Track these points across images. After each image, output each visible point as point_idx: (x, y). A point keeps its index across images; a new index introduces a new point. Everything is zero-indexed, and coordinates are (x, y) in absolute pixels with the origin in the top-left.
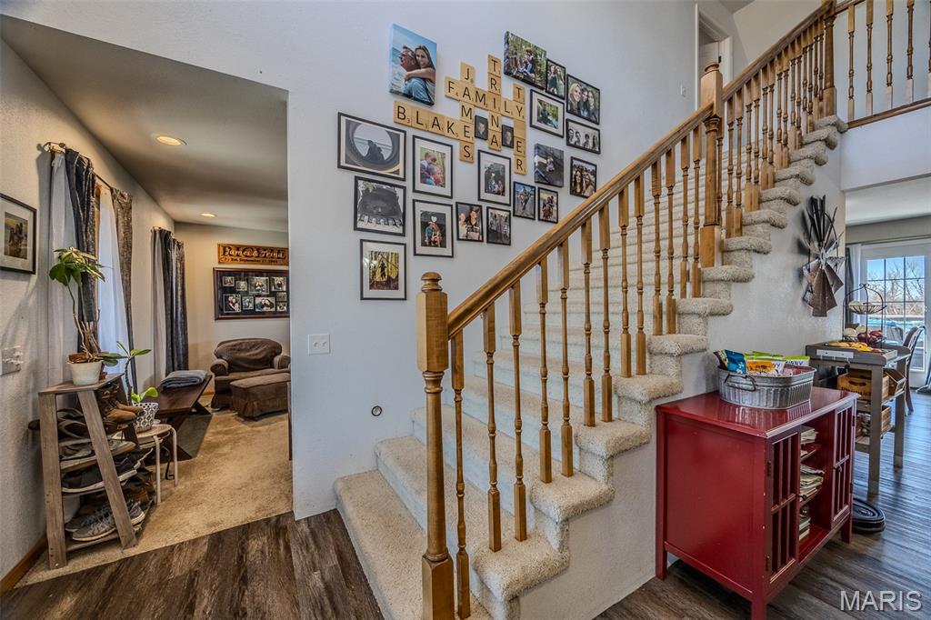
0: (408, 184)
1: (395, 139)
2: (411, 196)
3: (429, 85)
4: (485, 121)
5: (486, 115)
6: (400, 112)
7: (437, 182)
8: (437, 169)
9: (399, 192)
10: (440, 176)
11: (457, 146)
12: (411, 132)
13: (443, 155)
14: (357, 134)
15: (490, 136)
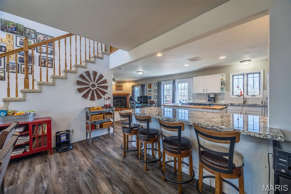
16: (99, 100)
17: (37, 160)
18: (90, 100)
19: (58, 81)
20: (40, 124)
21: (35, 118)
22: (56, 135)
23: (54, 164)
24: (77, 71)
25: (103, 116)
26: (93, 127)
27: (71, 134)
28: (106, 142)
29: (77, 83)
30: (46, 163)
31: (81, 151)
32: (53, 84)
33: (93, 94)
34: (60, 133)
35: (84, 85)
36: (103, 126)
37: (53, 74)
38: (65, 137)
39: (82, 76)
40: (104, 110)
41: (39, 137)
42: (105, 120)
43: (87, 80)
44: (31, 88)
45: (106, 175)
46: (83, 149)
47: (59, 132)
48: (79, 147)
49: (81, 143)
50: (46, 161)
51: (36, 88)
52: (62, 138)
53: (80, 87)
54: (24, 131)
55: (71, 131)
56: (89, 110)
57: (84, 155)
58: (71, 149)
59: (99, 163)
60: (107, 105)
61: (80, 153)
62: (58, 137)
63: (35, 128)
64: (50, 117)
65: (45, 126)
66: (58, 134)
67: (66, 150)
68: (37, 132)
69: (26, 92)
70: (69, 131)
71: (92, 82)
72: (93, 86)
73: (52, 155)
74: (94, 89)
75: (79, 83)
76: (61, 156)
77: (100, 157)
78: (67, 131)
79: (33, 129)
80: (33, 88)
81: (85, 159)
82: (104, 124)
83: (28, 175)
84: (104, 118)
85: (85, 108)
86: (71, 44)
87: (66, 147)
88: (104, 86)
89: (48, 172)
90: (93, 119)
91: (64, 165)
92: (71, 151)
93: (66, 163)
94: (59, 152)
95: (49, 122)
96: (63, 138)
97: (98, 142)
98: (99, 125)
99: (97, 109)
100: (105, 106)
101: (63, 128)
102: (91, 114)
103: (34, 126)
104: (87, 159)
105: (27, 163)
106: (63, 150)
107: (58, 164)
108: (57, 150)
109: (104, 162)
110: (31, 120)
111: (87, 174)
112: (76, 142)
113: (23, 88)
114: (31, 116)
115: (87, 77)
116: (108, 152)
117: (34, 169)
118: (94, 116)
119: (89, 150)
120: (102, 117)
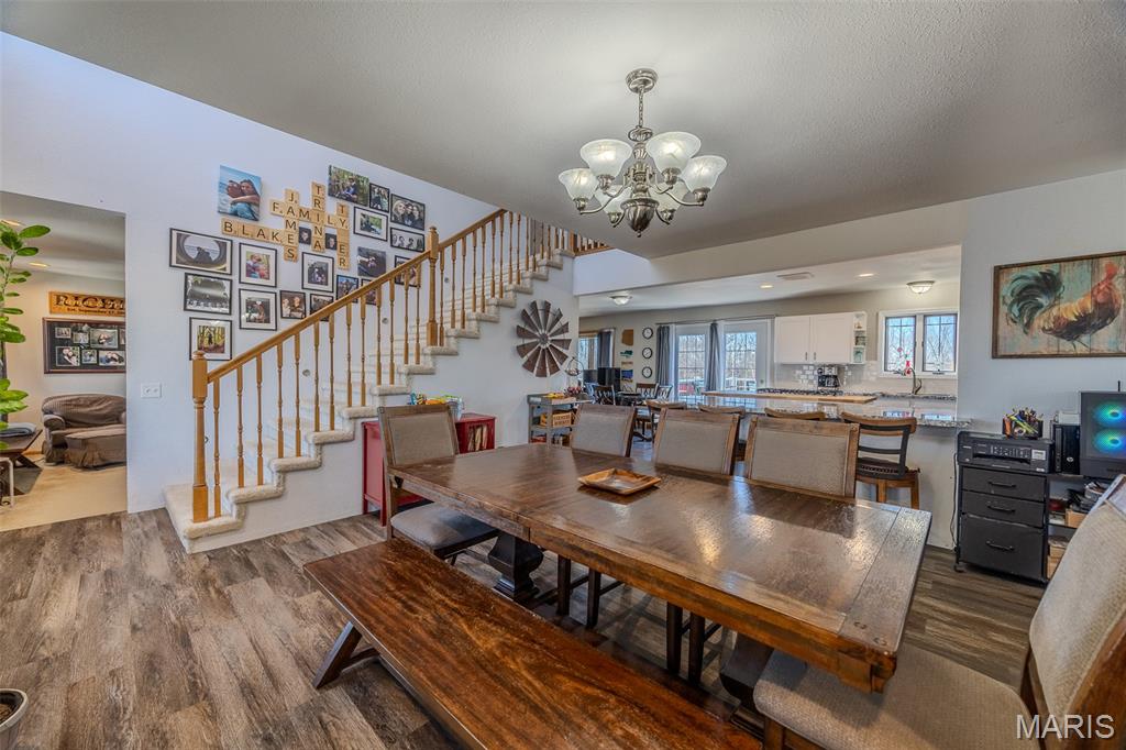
0: (235, 277)
1: (222, 246)
2: (237, 286)
3: (254, 208)
4: (309, 231)
5: (310, 226)
6: (227, 227)
7: (262, 276)
8: (261, 266)
9: (226, 284)
10: (265, 272)
11: (281, 250)
12: (237, 241)
13: (268, 257)
14: (187, 243)
15: (313, 242)
16: (554, 376)
18: (538, 375)
19: (484, 328)
24: (516, 303)
25: (570, 417)
29: (517, 331)
33: (543, 360)
35: (528, 337)
39: (524, 315)
43: (532, 325)
51: (451, 343)
53: (521, 342)
60: (574, 390)
69: (437, 355)
71: (541, 329)
72: (544, 339)
74: (545, 347)
75: (520, 332)
84: (572, 422)
85: (529, 397)
88: (563, 340)
95: (492, 423)
114: (460, 406)
115: (532, 318)
120: (570, 420)
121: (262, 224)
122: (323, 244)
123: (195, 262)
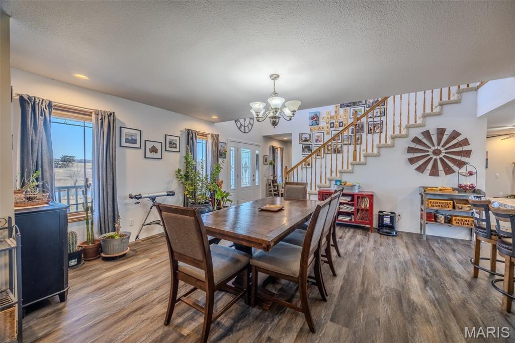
0: (313, 143)
1: (310, 135)
2: (313, 146)
3: (317, 121)
4: (333, 123)
5: (334, 121)
6: (311, 129)
7: (320, 141)
8: (319, 139)
9: (311, 146)
10: (320, 140)
11: (325, 132)
12: (313, 132)
13: (321, 135)
14: (303, 136)
15: (335, 126)
16: (449, 176)
17: (359, 232)
18: (430, 175)
19: (383, 151)
20: (363, 197)
21: (360, 190)
22: (379, 215)
23: (372, 240)
24: (408, 134)
25: (452, 204)
26: (432, 217)
27: (397, 218)
28: (452, 249)
29: (408, 150)
30: (366, 237)
31: (405, 243)
32: (378, 155)
33: (435, 166)
34: (384, 213)
35: (419, 152)
36: (452, 221)
37: (378, 143)
38: (389, 220)
39: (416, 140)
40: (456, 193)
41: (362, 210)
42: (457, 212)
43: (425, 145)
44: (358, 160)
45: (424, 275)
46: (409, 242)
47: (382, 212)
48: (404, 238)
49: (410, 235)
50: (366, 236)
51: (362, 159)
52: (385, 219)
53: (412, 156)
54: (351, 201)
55: (397, 214)
56: (423, 191)
57: (407, 247)
58: (393, 236)
59: (422, 262)
60: (466, 186)
61: (403, 244)
62: (381, 218)
63: (359, 200)
64: (373, 192)
65: (367, 200)
66: (381, 214)
67: (388, 234)
68: (360, 205)
69: (354, 165)
70: (394, 213)
71: (434, 146)
72: (437, 152)
73: (373, 233)
74: (438, 157)
75: (410, 150)
76: (381, 238)
77: (428, 259)
78: (392, 213)
79: (357, 200)
80: (360, 160)
81: (406, 251)
82: (454, 218)
83: (351, 238)
84: (454, 207)
85: (420, 187)
86: (401, 99)
87: (388, 231)
88: (461, 151)
89: (365, 243)
90: (430, 205)
91: (381, 245)
92: (394, 237)
93: (384, 244)
94: (380, 234)
95: (371, 197)
96: (387, 220)
97: (438, 243)
98: (443, 217)
99: (440, 190)
100: (460, 187)
101: (387, 209)
102: (428, 197)
103: (358, 198)
104: (409, 252)
105: (352, 230)
106: (384, 232)
107: (375, 242)
108: (379, 230)
109: (431, 265)
110: (356, 191)
111: (401, 263)
112: (404, 232)
113: (352, 161)
114: (356, 187)
115: (425, 141)
116: (447, 259)
117: (356, 237)
118: (433, 201)
119: (418, 245)
120: (451, 206)
121: (320, 125)
122: (338, 126)
123: (304, 141)
